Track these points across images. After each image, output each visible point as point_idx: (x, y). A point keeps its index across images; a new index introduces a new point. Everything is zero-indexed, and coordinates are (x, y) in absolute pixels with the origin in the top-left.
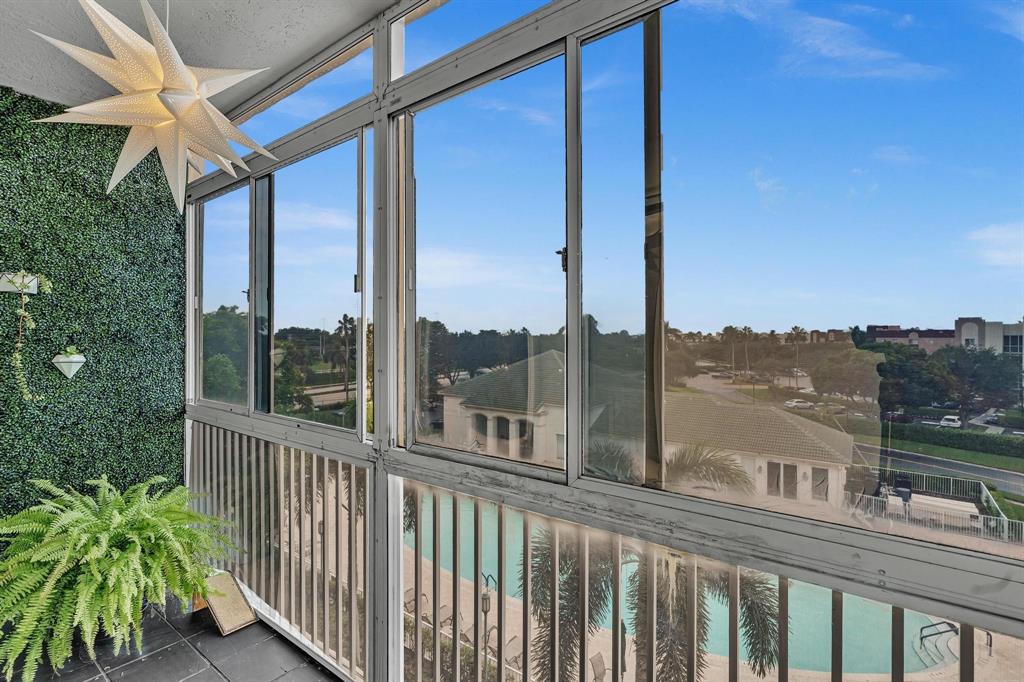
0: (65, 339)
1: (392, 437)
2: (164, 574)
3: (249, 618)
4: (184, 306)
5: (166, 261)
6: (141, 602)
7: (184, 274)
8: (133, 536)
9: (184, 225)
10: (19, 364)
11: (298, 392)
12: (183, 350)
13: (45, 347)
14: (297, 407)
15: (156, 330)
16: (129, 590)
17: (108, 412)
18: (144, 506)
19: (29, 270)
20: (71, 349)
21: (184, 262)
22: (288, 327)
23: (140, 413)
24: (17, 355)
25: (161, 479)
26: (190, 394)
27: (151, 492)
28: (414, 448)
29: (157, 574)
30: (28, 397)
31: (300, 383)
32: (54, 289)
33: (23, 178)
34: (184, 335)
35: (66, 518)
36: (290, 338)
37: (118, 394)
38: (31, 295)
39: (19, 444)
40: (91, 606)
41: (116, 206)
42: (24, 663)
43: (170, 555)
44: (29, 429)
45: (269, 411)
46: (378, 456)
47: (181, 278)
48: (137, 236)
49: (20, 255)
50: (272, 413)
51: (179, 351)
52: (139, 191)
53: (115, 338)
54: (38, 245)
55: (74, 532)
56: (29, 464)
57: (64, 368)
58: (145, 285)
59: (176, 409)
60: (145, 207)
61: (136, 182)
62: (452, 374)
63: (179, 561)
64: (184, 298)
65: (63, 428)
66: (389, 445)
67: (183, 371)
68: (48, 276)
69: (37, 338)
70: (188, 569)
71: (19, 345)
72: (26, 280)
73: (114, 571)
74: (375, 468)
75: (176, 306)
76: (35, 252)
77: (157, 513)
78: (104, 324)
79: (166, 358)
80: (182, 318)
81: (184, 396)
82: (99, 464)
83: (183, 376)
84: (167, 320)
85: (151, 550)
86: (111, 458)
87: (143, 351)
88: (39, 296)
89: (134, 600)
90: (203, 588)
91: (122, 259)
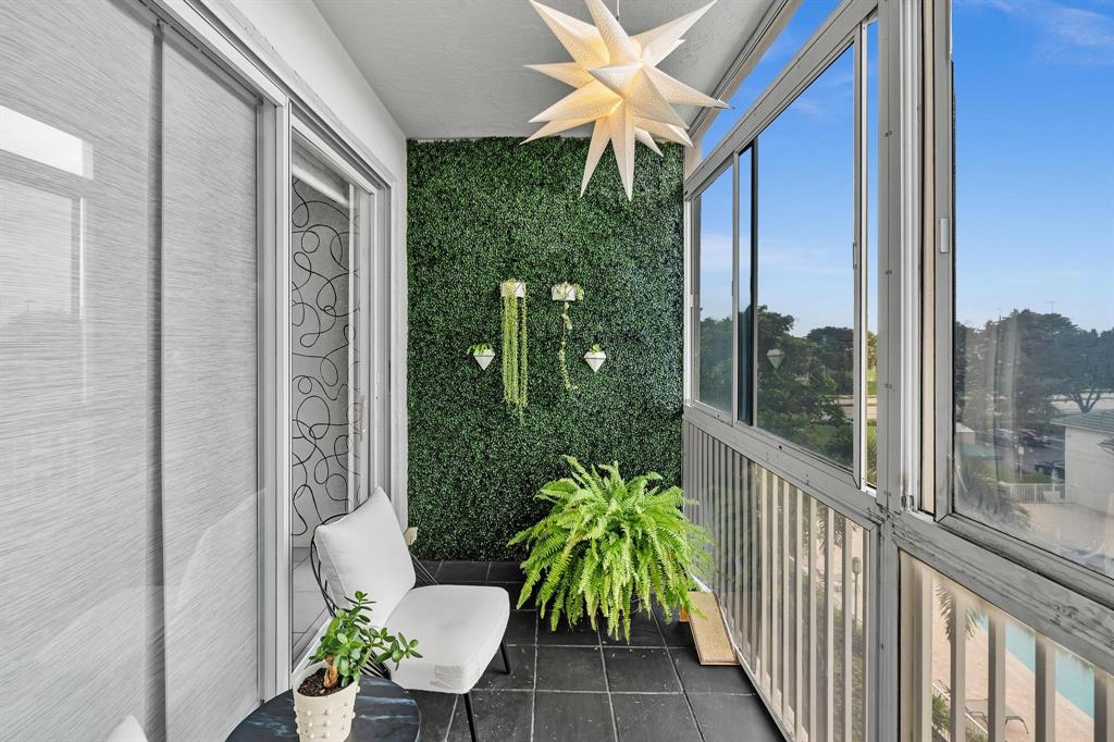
0: (592, 339)
1: (909, 493)
2: (650, 574)
3: (728, 658)
4: (682, 305)
5: (666, 261)
6: (630, 593)
7: (682, 273)
8: (626, 528)
9: (682, 223)
10: (562, 358)
11: (827, 400)
12: (681, 350)
13: (580, 344)
14: (826, 417)
15: (658, 330)
16: (621, 579)
17: (622, 404)
18: (640, 500)
19: (571, 282)
20: (596, 347)
21: (682, 260)
22: (822, 327)
23: (646, 409)
24: (562, 352)
25: (657, 476)
26: (687, 395)
27: (649, 487)
28: (949, 521)
29: (644, 572)
30: (568, 386)
31: (829, 390)
32: (585, 296)
33: (567, 206)
34: (682, 334)
35: (582, 494)
36: (825, 339)
37: (629, 389)
38: (570, 302)
39: (564, 423)
40: (592, 581)
41: (627, 217)
42: (553, 608)
43: (655, 556)
44: (569, 411)
45: (751, 424)
46: (884, 517)
47: (679, 276)
48: (644, 242)
49: (565, 270)
50: (755, 427)
51: (677, 351)
52: (644, 198)
53: (626, 337)
54: (576, 260)
55: (583, 509)
56: (570, 442)
57: (590, 362)
58: (650, 287)
59: (675, 409)
60: (649, 212)
61: (642, 190)
62: (1085, 396)
63: (661, 565)
64: (682, 297)
65: (591, 414)
66: (904, 505)
67: (681, 370)
68: (582, 285)
69: (575, 338)
70: (670, 576)
71: (563, 343)
72: (567, 290)
73: (609, 555)
74: (879, 534)
75: (674, 305)
76: (574, 266)
77: (648, 510)
78: (618, 325)
79: (667, 357)
80: (680, 318)
81: (682, 396)
82: (615, 451)
83: (681, 376)
84: (668, 320)
85: (641, 544)
86: (624, 447)
87: (648, 349)
88: (575, 303)
89: (624, 589)
90: (686, 603)
91: (632, 264)
